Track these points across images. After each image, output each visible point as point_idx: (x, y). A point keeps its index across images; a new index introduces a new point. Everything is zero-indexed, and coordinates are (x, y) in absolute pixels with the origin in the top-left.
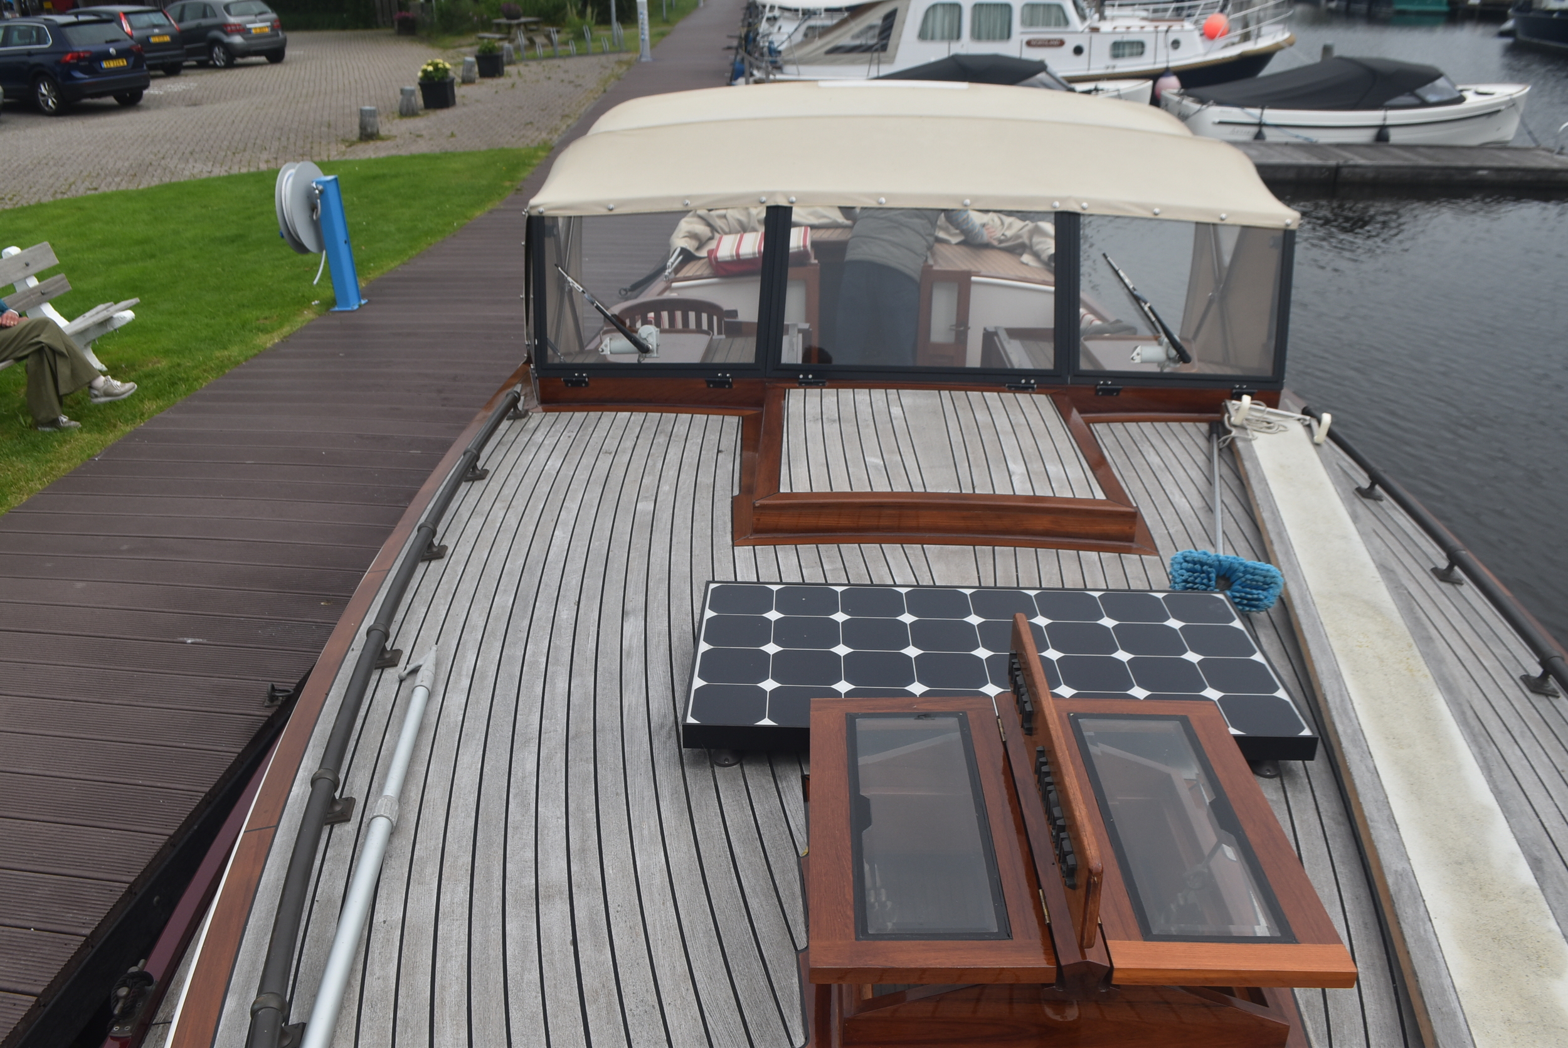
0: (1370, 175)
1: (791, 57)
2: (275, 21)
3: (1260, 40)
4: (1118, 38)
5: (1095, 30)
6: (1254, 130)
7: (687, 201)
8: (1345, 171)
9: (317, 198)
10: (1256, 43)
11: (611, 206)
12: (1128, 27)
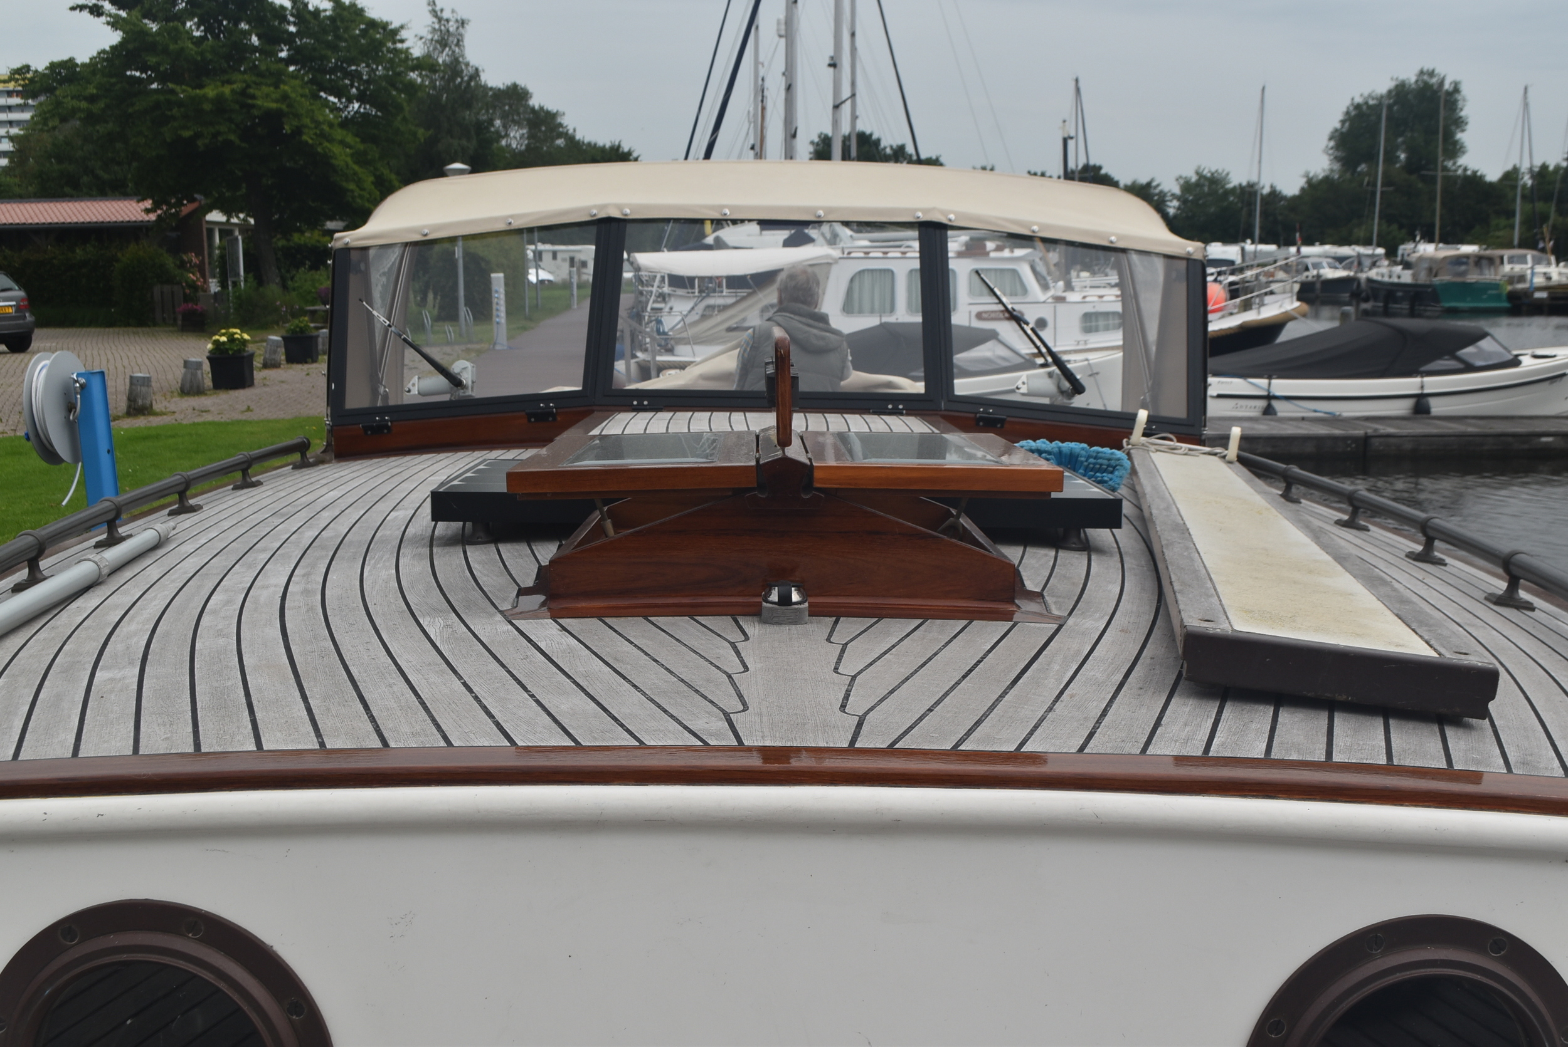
0: (1408, 446)
1: (684, 335)
2: (23, 300)
3: (1263, 309)
4: (1089, 309)
5: (1060, 300)
6: (1262, 404)
7: (510, 220)
8: (1375, 442)
9: (76, 393)
10: (1259, 313)
11: (426, 231)
12: (1101, 297)
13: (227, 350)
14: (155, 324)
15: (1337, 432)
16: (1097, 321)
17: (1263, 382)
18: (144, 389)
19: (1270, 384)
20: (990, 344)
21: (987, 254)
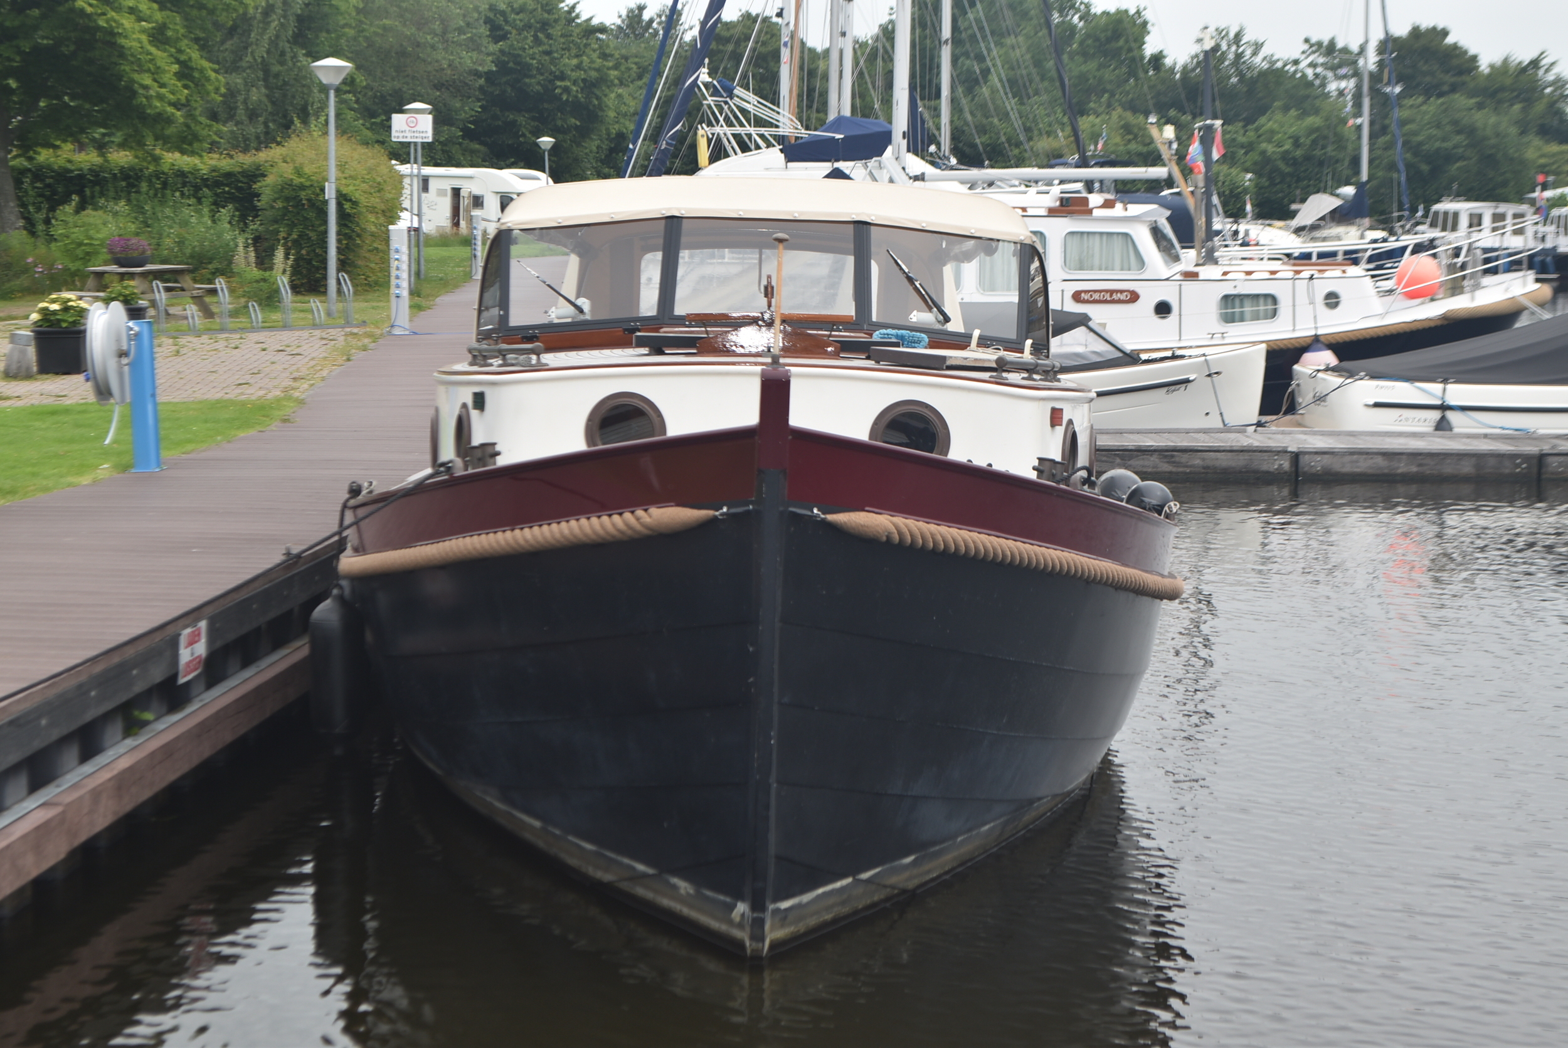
3: (1478, 293)
4: (1232, 289)
5: (1191, 276)
6: (1435, 415)
8: (1554, 462)
10: (1473, 299)
12: (1249, 273)
13: (59, 321)
15: (1506, 448)
16: (1242, 306)
17: (1436, 388)
19: (1444, 390)
20: (1079, 333)
21: (1090, 212)
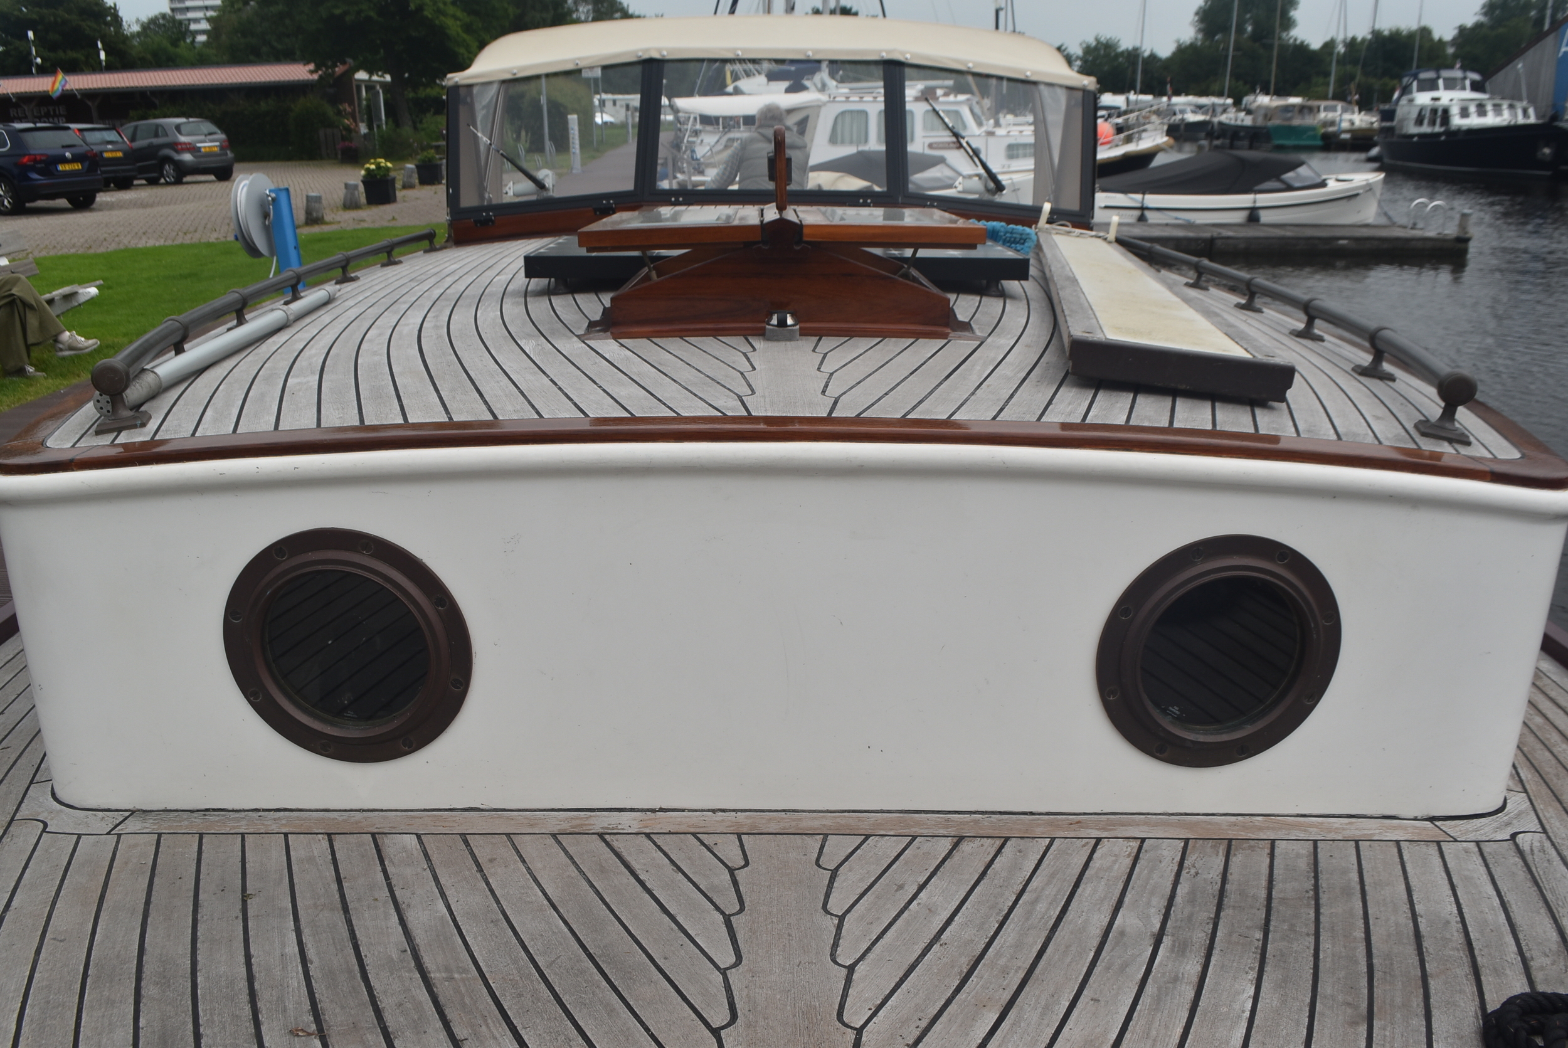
0: (1242, 246)
1: (712, 160)
2: (224, 141)
3: (1141, 142)
4: (1012, 141)
5: (990, 134)
6: (1137, 213)
8: (1219, 243)
9: (269, 205)
10: (1137, 145)
12: (1021, 132)
13: (376, 175)
14: (322, 158)
15: (1191, 234)
16: (1018, 150)
17: (1139, 197)
18: (317, 205)
19: (1143, 199)
20: (939, 167)
21: (937, 99)
